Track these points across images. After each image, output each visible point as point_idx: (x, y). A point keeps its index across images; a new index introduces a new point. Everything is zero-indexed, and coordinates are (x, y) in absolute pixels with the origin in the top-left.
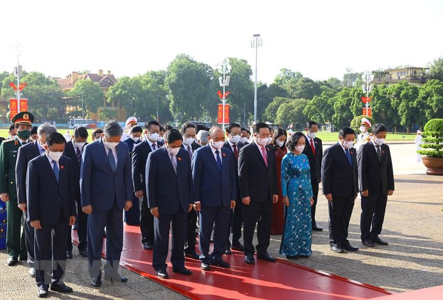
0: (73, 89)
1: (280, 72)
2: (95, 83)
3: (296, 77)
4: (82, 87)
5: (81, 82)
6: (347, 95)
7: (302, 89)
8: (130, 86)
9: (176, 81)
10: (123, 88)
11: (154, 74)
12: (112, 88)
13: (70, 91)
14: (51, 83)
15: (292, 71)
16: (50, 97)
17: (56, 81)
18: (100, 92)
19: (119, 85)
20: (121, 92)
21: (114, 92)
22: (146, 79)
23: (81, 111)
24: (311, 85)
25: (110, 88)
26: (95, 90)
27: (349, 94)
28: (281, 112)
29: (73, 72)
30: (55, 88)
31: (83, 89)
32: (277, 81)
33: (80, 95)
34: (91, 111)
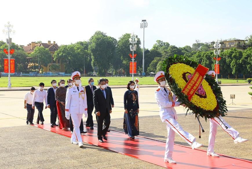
0: (33, 53)
1: (156, 43)
2: (47, 49)
3: (166, 46)
4: (38, 52)
5: (38, 48)
6: (199, 56)
7: (171, 52)
8: (68, 50)
9: (96, 48)
10: (64, 52)
11: (81, 43)
12: (57, 52)
13: (31, 54)
14: (19, 49)
15: (164, 42)
16: (19, 57)
17: (22, 48)
18: (49, 54)
19: (61, 50)
20: (62, 54)
21: (58, 54)
22: (78, 46)
23: (38, 66)
24: (176, 50)
25: (55, 52)
26: (46, 53)
27: (200, 55)
28: (160, 66)
29: (32, 42)
30: (22, 52)
31: (39, 52)
32: (155, 48)
33: (38, 56)
34: (44, 66)
